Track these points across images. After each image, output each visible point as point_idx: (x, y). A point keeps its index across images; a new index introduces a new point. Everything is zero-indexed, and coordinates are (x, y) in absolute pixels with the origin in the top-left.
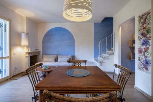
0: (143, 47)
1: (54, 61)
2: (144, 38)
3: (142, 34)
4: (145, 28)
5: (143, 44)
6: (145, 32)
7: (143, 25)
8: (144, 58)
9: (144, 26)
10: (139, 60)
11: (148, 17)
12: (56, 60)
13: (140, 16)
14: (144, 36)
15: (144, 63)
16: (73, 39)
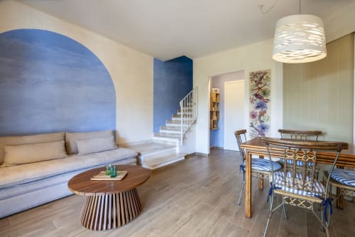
0: (258, 111)
1: (66, 155)
2: (258, 100)
3: (256, 95)
4: (260, 88)
5: (258, 107)
6: (260, 93)
7: (258, 85)
8: (259, 123)
9: (260, 86)
10: (252, 126)
11: (265, 77)
12: (69, 151)
13: (253, 73)
14: (260, 98)
15: (260, 129)
16: (111, 84)
